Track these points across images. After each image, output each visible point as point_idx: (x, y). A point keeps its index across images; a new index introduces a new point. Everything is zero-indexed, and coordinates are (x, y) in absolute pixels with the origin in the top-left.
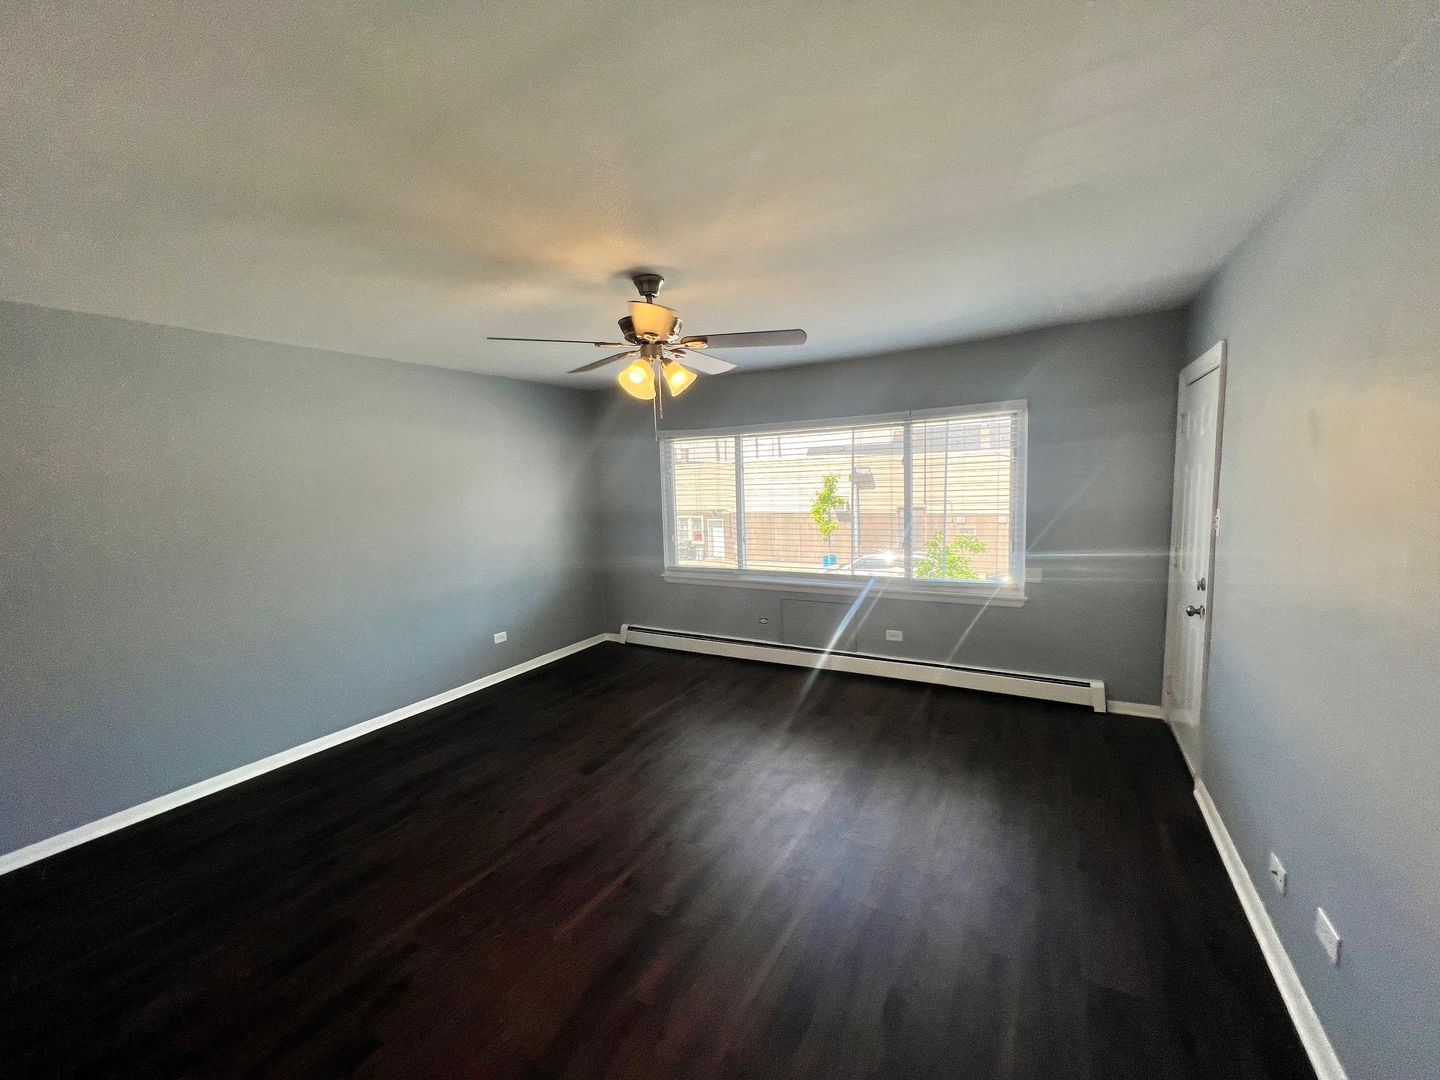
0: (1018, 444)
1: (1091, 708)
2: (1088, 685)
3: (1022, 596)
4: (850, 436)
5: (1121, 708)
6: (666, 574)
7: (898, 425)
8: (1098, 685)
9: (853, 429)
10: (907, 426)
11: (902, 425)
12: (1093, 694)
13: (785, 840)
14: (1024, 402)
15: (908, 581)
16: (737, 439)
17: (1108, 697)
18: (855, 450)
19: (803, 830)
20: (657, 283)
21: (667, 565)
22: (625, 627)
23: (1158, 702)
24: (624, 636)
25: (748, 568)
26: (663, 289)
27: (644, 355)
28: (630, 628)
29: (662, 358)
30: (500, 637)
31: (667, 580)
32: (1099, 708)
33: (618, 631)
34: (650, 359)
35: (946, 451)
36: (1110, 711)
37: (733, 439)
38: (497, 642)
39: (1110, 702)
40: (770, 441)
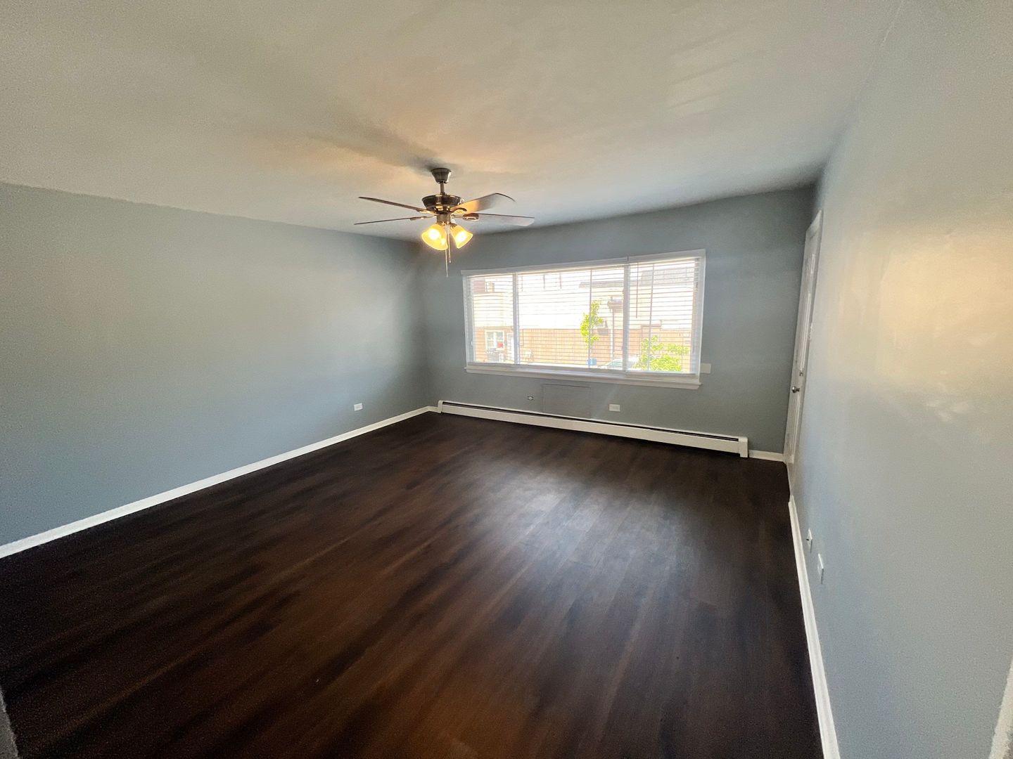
0: (699, 280)
1: (738, 455)
2: (737, 440)
3: (697, 382)
4: (589, 274)
5: (758, 455)
6: (468, 367)
7: (620, 266)
8: (743, 440)
9: (591, 269)
10: (627, 268)
11: (623, 266)
12: (740, 446)
13: (528, 525)
14: (704, 250)
15: (624, 373)
16: (514, 276)
17: (751, 446)
18: (592, 284)
19: (539, 521)
20: (447, 173)
21: (468, 361)
22: (441, 402)
23: (782, 451)
24: (440, 408)
25: (521, 363)
26: (450, 177)
27: (439, 222)
28: (444, 403)
29: (450, 223)
30: (358, 407)
31: (468, 371)
32: (744, 455)
33: (436, 405)
34: (443, 224)
35: (652, 285)
36: (750, 457)
37: (512, 276)
38: (356, 409)
39: (751, 451)
40: (555, 276)
